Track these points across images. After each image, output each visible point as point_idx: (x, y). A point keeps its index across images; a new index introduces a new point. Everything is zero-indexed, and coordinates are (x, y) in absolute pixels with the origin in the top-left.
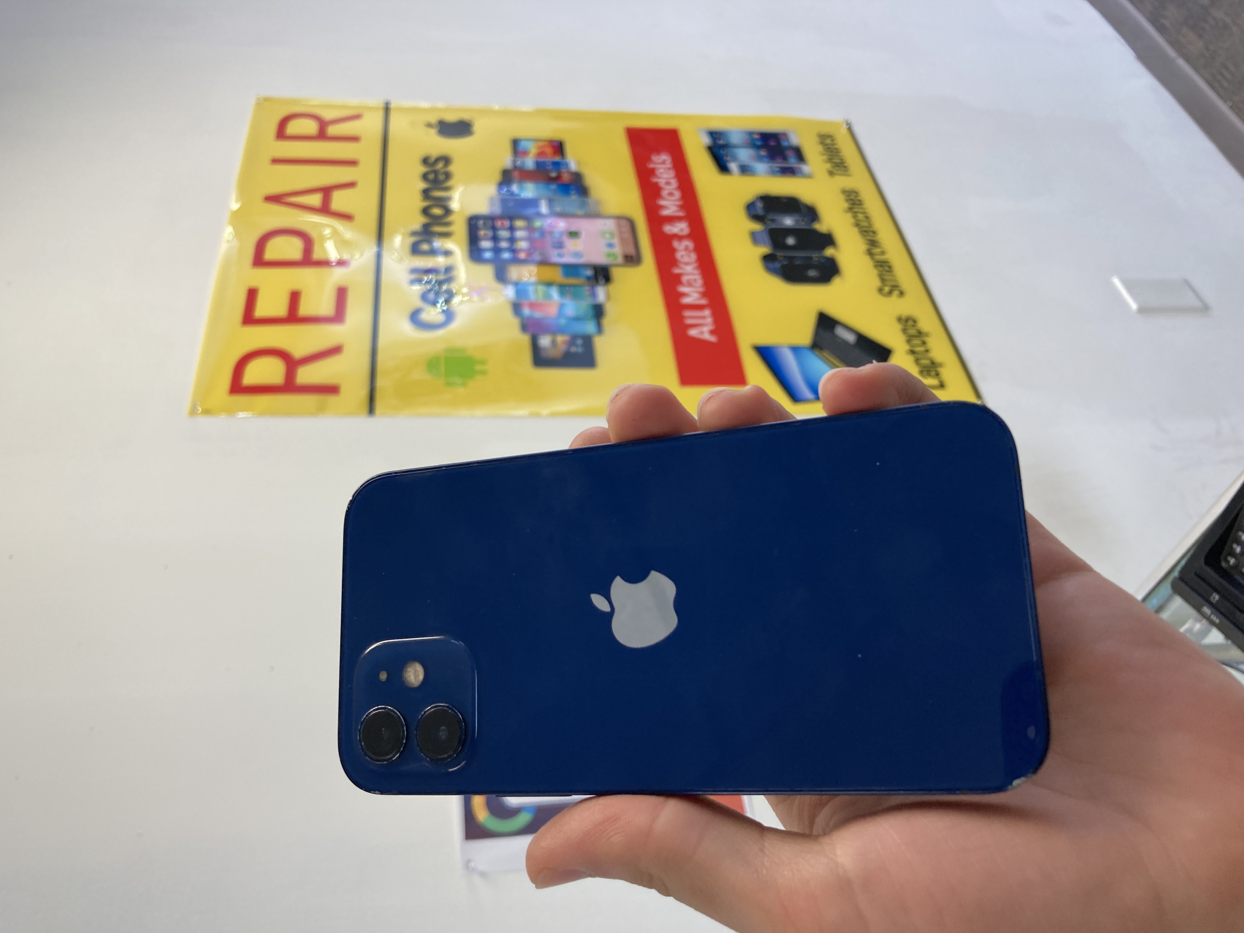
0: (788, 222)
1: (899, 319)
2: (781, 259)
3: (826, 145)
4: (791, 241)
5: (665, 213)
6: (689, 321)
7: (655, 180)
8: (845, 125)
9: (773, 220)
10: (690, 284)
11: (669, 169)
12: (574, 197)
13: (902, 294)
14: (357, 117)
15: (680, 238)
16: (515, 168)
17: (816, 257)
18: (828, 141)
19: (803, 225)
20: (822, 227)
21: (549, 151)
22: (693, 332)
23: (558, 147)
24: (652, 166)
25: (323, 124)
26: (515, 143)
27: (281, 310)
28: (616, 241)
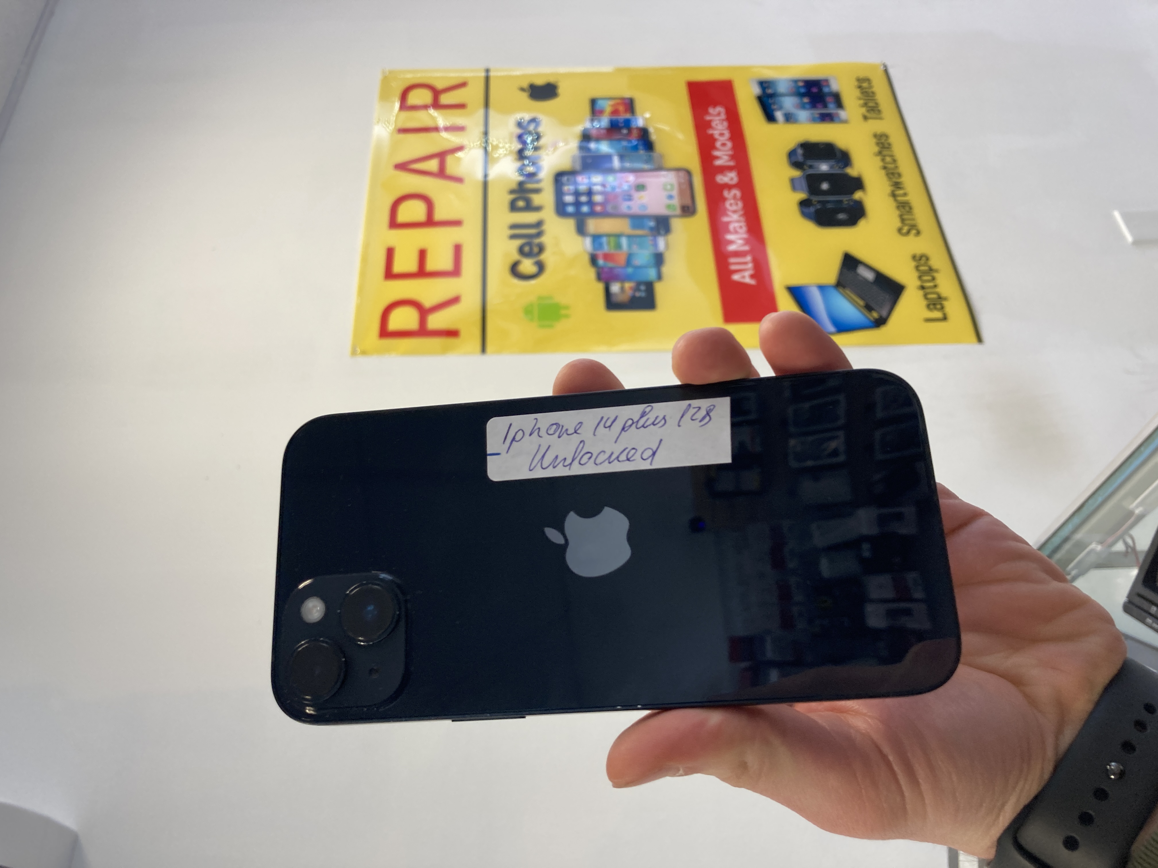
0: (824, 167)
1: (914, 257)
2: (816, 203)
3: (863, 89)
4: (825, 186)
5: (718, 163)
6: (733, 267)
7: (710, 132)
8: (882, 67)
9: (811, 167)
10: (735, 232)
11: (723, 120)
12: (642, 154)
13: (918, 233)
14: (462, 85)
15: (729, 187)
16: (593, 129)
17: (846, 200)
18: (865, 85)
19: (837, 171)
20: (852, 172)
21: (621, 108)
22: (736, 277)
23: (629, 105)
24: (708, 118)
25: (436, 93)
26: (593, 102)
27: (412, 266)
28: (675, 193)
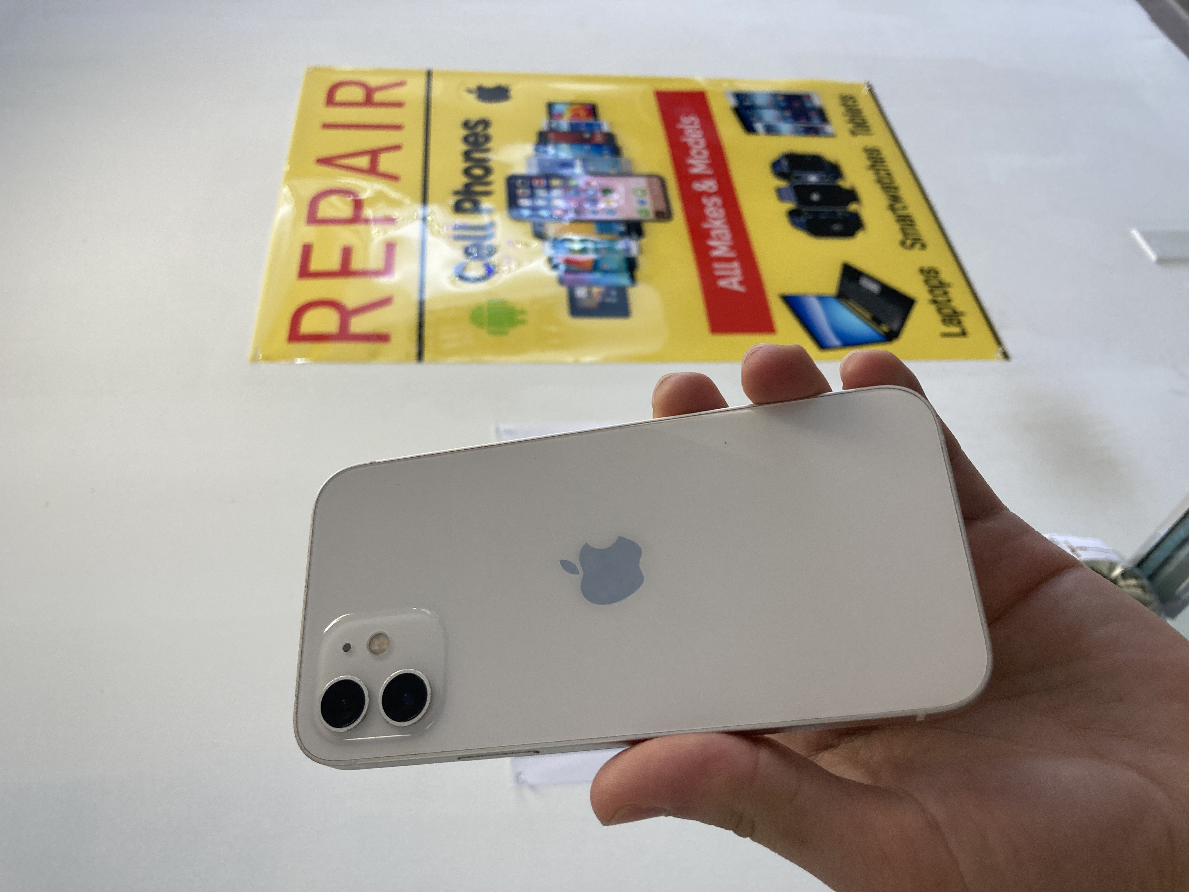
0: (813, 179)
1: (922, 271)
2: (807, 214)
3: (848, 106)
4: (815, 197)
5: (694, 171)
6: (718, 273)
7: (684, 140)
8: (866, 87)
9: (798, 178)
10: (719, 238)
11: (698, 129)
12: (607, 157)
13: (924, 246)
14: (401, 84)
15: (709, 195)
16: (551, 130)
17: (841, 212)
18: (850, 103)
19: (827, 182)
20: (845, 184)
21: (583, 113)
22: (722, 283)
23: (592, 110)
24: (680, 126)
25: (369, 92)
26: (550, 106)
27: (334, 263)
28: (648, 199)
